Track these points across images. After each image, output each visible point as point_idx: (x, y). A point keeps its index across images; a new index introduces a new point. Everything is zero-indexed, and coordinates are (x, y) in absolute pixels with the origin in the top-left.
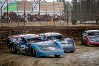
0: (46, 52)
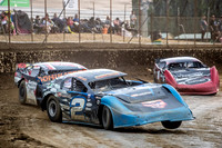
0: (139, 114)
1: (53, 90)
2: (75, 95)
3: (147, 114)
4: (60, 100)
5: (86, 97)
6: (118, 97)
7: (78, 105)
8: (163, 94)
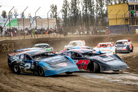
0: (56, 69)
1: (16, 60)
2: (26, 62)
3: (59, 69)
4: (19, 64)
5: (31, 63)
6: (46, 62)
7: (28, 66)
8: (65, 60)
